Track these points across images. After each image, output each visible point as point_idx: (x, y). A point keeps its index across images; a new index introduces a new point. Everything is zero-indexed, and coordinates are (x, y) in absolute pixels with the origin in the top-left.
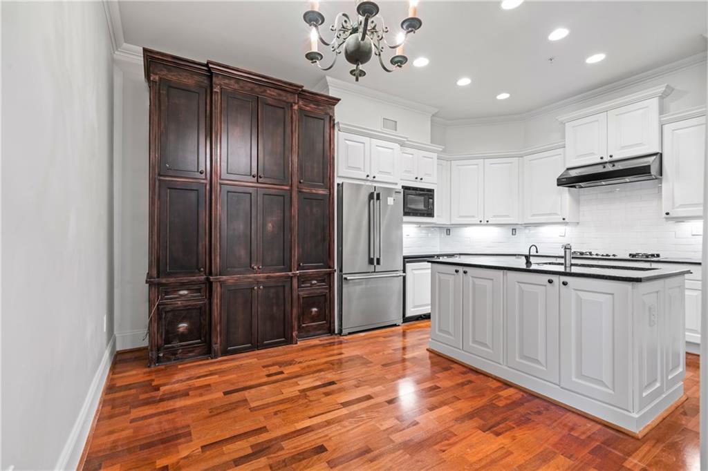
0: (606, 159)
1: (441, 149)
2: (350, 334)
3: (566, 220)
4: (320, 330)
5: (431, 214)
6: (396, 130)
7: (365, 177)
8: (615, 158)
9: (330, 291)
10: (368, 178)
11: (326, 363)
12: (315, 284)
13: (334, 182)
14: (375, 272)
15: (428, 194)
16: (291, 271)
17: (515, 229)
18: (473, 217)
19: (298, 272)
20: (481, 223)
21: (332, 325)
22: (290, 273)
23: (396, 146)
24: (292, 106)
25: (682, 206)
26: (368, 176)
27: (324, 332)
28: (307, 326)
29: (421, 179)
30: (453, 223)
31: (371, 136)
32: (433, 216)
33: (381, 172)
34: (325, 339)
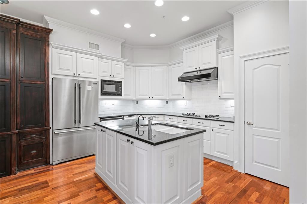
0: (198, 69)
1: (126, 61)
2: (59, 164)
3: (184, 98)
4: (38, 163)
5: (120, 94)
6: (98, 50)
7: (73, 75)
8: (201, 69)
9: (46, 140)
10: (75, 75)
11: (16, 190)
12: (35, 137)
13: (48, 77)
14: (78, 127)
15: (118, 84)
16: (10, 131)
17: (167, 101)
18: (146, 95)
19: (17, 131)
20: (149, 99)
21: (48, 159)
22: (9, 133)
23: (96, 58)
24: (10, 31)
25: (225, 93)
26: (74, 74)
27: (42, 164)
28: (27, 162)
29: (114, 76)
30: (137, 98)
31: (77, 52)
32: (122, 96)
33: (84, 72)
34: (42, 168)
